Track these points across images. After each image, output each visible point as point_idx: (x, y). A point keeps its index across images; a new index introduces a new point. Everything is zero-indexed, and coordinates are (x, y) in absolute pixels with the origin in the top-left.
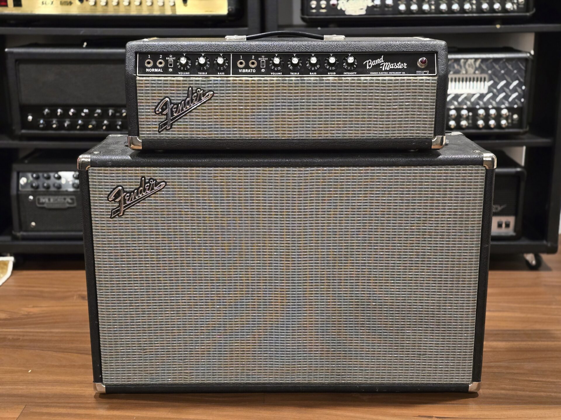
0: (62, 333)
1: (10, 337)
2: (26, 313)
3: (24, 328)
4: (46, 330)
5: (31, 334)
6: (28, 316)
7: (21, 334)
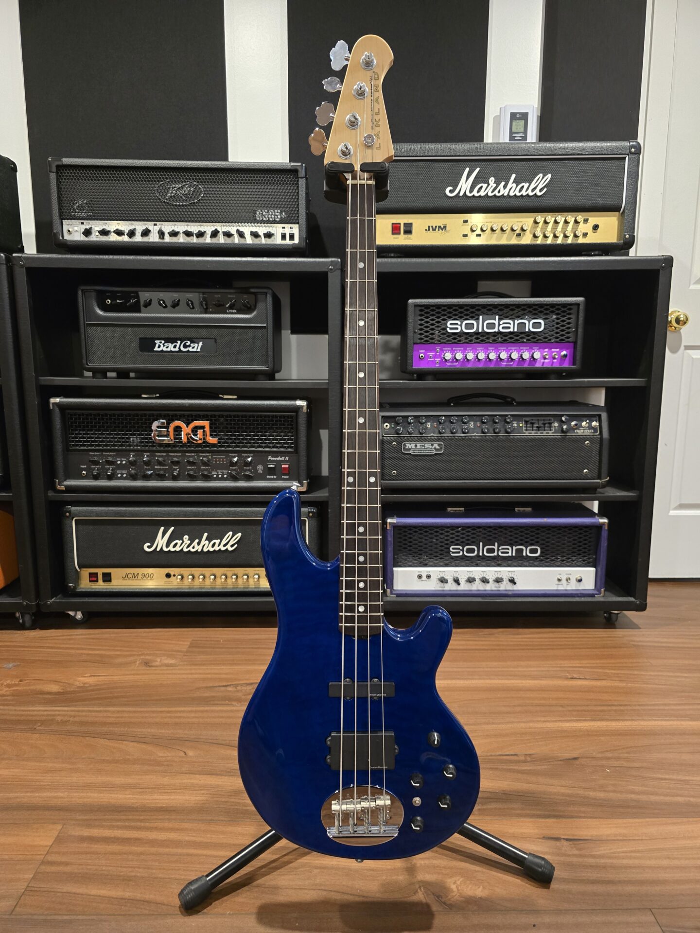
0: (118, 712)
1: (59, 718)
2: (82, 685)
3: (75, 706)
4: (101, 709)
5: (84, 714)
6: (84, 689)
7: (73, 713)
